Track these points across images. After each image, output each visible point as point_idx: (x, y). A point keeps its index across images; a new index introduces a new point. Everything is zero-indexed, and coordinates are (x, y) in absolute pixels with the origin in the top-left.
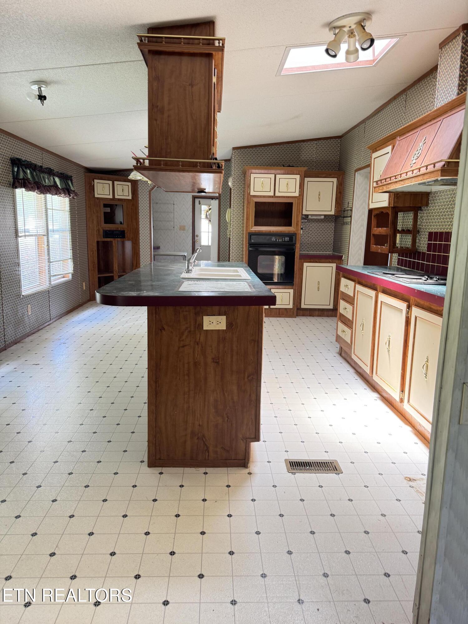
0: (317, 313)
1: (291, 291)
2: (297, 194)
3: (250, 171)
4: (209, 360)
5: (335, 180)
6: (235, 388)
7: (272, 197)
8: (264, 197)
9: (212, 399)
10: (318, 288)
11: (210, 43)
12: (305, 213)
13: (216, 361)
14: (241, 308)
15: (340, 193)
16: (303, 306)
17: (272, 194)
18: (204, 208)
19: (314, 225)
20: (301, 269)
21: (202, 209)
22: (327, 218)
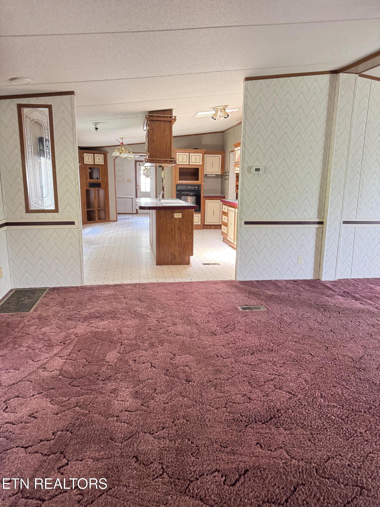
0: (213, 227)
1: (200, 215)
2: (201, 164)
3: (176, 151)
4: (176, 228)
5: (220, 156)
6: (185, 238)
7: (188, 165)
8: (184, 165)
9: (177, 242)
10: (214, 213)
11: (171, 117)
12: (205, 173)
13: (178, 229)
14: (186, 210)
15: (223, 162)
16: (206, 224)
17: (188, 163)
18: (142, 168)
19: (210, 180)
20: (204, 204)
21: (141, 169)
22: (217, 176)
